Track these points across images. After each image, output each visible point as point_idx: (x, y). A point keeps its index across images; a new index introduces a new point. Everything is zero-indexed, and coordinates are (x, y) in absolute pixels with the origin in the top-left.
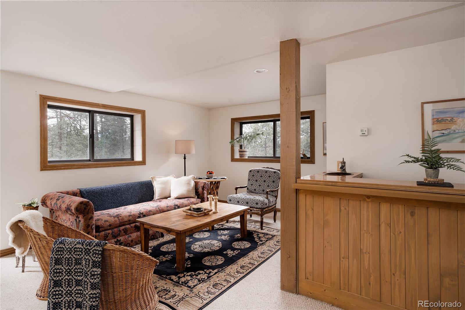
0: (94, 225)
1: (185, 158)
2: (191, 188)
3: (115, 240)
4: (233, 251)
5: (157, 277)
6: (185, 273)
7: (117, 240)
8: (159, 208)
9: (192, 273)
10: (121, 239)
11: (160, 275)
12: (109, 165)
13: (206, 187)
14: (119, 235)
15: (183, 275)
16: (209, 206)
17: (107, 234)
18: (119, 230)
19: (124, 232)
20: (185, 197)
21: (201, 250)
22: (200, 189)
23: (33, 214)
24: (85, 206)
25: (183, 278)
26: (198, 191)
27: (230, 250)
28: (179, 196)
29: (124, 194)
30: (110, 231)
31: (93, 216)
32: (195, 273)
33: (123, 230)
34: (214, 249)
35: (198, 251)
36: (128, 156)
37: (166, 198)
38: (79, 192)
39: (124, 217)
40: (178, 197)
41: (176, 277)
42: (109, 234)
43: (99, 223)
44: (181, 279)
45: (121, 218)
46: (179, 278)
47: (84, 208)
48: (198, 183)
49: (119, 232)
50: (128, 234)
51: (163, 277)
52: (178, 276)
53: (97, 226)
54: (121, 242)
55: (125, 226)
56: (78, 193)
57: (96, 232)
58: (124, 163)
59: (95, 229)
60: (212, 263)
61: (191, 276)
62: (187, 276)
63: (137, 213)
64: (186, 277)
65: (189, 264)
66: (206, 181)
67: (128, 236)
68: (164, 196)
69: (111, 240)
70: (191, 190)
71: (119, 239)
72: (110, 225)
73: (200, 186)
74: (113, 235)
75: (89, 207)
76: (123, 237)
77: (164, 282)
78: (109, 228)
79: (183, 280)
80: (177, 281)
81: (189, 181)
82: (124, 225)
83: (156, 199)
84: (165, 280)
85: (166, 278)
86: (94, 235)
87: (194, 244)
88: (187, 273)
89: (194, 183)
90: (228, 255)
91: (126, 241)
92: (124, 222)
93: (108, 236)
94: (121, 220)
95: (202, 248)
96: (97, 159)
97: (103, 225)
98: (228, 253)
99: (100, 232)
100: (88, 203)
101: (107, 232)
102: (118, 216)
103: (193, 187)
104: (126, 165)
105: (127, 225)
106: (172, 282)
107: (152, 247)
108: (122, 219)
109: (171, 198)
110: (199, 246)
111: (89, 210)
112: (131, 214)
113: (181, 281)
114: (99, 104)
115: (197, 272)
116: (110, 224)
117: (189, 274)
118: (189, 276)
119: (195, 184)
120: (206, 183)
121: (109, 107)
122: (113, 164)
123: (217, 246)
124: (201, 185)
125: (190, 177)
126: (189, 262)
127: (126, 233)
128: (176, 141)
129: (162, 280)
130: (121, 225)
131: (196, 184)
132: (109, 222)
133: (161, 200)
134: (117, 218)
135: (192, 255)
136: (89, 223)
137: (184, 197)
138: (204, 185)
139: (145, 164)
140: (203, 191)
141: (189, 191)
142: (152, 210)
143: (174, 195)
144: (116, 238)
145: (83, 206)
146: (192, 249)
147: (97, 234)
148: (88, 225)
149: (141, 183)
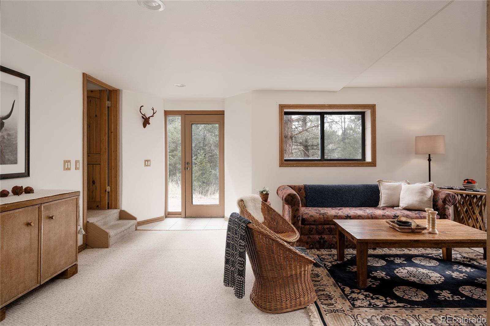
0: (300, 217)
1: (429, 160)
2: (426, 199)
3: (319, 236)
4: (453, 295)
5: (333, 282)
6: (362, 291)
7: (321, 237)
8: (372, 215)
9: (370, 294)
10: (325, 238)
11: (337, 282)
12: (334, 165)
13: (450, 200)
14: (324, 233)
15: (359, 291)
16: (427, 223)
17: (312, 229)
18: (323, 228)
19: (329, 231)
20: (417, 209)
21: (406, 277)
22: (439, 202)
23: (254, 198)
24: (292, 198)
25: (357, 294)
26: (436, 205)
27: (450, 292)
28: (407, 206)
29: (345, 195)
30: (314, 227)
31: (299, 208)
32: (373, 295)
33: (327, 228)
34: (425, 281)
35: (400, 276)
36: (359, 157)
37: (393, 207)
38: (303, 188)
39: (329, 216)
40: (407, 208)
41: (350, 290)
42: (313, 228)
43: (305, 217)
44: (353, 294)
45: (326, 216)
46: (353, 292)
47: (291, 200)
48: (438, 194)
49: (323, 230)
50: (333, 235)
51: (338, 284)
52: (353, 290)
53: (303, 219)
54: (325, 240)
55: (330, 226)
56: (301, 189)
57: (302, 224)
58: (350, 164)
59: (301, 221)
60: (405, 295)
61: (366, 296)
62: (363, 294)
63: (345, 215)
64: (360, 294)
65: (375, 285)
66: (452, 192)
67: (332, 236)
68: (391, 204)
69: (315, 236)
70: (427, 201)
71: (323, 236)
72: (314, 221)
73: (440, 197)
74: (317, 231)
75: (295, 199)
76: (328, 236)
77: (335, 289)
78: (313, 223)
79: (354, 295)
80: (347, 293)
81: (425, 189)
82: (328, 224)
83: (381, 206)
84: (337, 288)
85: (340, 287)
86: (300, 226)
87: (403, 268)
88: (364, 292)
89: (433, 192)
90: (439, 297)
91: (330, 241)
92: (329, 221)
93: (312, 231)
94: (325, 219)
95: (410, 275)
96: (328, 159)
97: (308, 219)
98: (441, 294)
99: (305, 225)
100: (295, 196)
101: (312, 226)
102: (324, 214)
103: (430, 198)
104: (352, 165)
105: (332, 225)
106: (342, 292)
107: (354, 255)
108: (328, 218)
109: (399, 208)
110: (408, 271)
111: (295, 202)
112: (337, 215)
113: (351, 296)
114: (325, 105)
115: (376, 296)
116: (314, 219)
117: (365, 293)
118: (364, 295)
119: (433, 195)
120: (449, 194)
121: (334, 107)
122: (339, 164)
123: (432, 281)
124: (442, 196)
125: (426, 185)
126: (377, 283)
127: (331, 233)
128: (416, 137)
129: (335, 286)
130: (325, 223)
131: (436, 193)
132: (314, 218)
133: (386, 208)
134: (322, 215)
135: (389, 277)
136: (296, 214)
137: (415, 209)
138: (446, 196)
139: (375, 166)
140: (445, 205)
141: (421, 202)
142: (362, 215)
143: (403, 204)
144: (320, 235)
145: (290, 198)
146: (395, 271)
147: (303, 226)
148: (294, 216)
149: (366, 186)
